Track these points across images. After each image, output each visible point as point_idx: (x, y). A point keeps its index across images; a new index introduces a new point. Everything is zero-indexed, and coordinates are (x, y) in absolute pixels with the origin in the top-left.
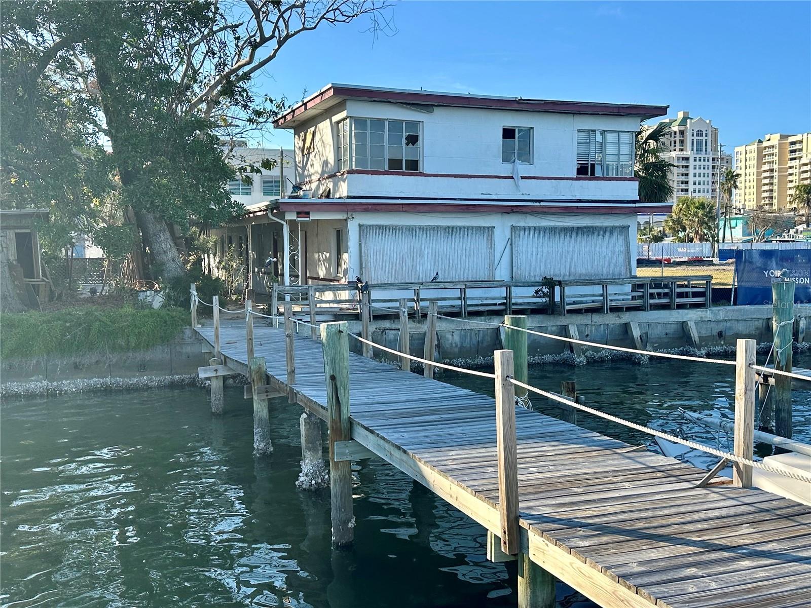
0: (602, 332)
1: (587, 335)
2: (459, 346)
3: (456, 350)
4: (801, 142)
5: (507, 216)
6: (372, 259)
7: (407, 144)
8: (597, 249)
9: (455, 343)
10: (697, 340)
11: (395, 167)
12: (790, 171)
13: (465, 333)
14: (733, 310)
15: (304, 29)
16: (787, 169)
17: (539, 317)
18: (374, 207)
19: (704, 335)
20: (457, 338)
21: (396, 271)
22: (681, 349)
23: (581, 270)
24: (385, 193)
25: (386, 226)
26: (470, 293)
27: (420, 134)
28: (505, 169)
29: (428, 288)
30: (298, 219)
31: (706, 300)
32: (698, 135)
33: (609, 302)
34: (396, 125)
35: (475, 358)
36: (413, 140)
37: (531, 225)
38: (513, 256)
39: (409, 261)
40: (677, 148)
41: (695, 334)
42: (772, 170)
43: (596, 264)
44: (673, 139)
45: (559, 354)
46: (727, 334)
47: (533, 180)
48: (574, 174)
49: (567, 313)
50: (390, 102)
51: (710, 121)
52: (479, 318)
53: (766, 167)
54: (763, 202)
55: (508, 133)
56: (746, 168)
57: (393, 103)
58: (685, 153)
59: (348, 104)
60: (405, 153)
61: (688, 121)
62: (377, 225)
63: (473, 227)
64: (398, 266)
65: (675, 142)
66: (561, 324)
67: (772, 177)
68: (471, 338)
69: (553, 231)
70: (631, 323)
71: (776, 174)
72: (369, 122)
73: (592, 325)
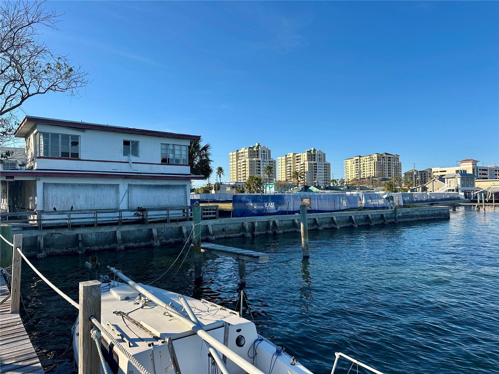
0: (170, 231)
1: (163, 233)
2: (95, 240)
3: (94, 242)
4: (300, 156)
5: (126, 180)
6: (50, 200)
7: (72, 145)
8: (171, 195)
9: (93, 239)
10: (212, 232)
11: (65, 156)
12: (297, 167)
13: (98, 234)
14: (228, 220)
15: (38, 93)
16: (296, 166)
17: (138, 225)
18: (49, 174)
19: (216, 230)
20: (94, 237)
21: (64, 205)
22: (206, 237)
23: (163, 204)
24: (59, 168)
25: (59, 184)
26: (99, 215)
27: (79, 141)
28: (125, 159)
29: (75, 213)
30: (7, 180)
31: (216, 216)
32: (263, 152)
33: (169, 218)
34: (65, 137)
35: (104, 246)
36: (75, 144)
37: (138, 184)
38: (129, 198)
39: (72, 201)
40: (256, 157)
41: (211, 230)
42: (291, 166)
43: (171, 201)
44: (254, 154)
45: (149, 242)
46: (226, 230)
47: (139, 164)
48: (160, 162)
49: (149, 223)
50: (61, 126)
51: (268, 147)
52: (105, 227)
53: (289, 165)
54: (288, 178)
55: (126, 143)
56: (282, 165)
57: (62, 126)
58: (259, 159)
59: (38, 126)
60: (71, 150)
61: (260, 147)
62: (54, 183)
63: (107, 185)
64: (66, 203)
65: (255, 155)
66: (149, 228)
67: (291, 169)
68: (102, 236)
69: (150, 187)
70: (183, 227)
71: (292, 168)
72: (50, 135)
73: (165, 228)
